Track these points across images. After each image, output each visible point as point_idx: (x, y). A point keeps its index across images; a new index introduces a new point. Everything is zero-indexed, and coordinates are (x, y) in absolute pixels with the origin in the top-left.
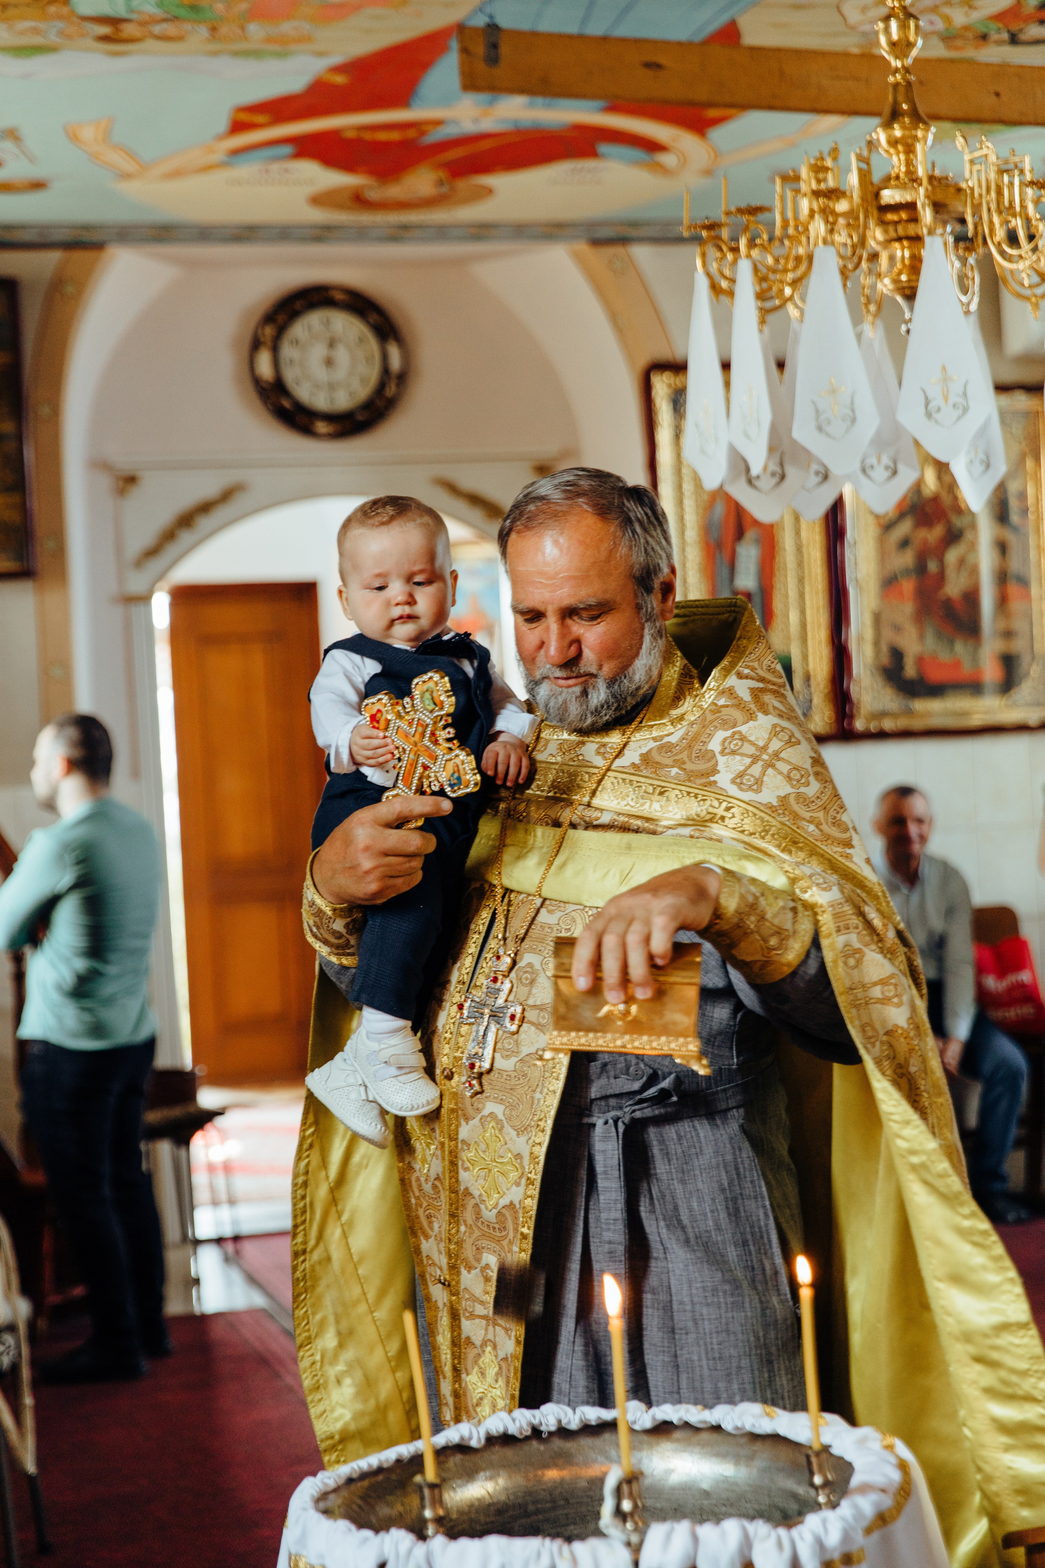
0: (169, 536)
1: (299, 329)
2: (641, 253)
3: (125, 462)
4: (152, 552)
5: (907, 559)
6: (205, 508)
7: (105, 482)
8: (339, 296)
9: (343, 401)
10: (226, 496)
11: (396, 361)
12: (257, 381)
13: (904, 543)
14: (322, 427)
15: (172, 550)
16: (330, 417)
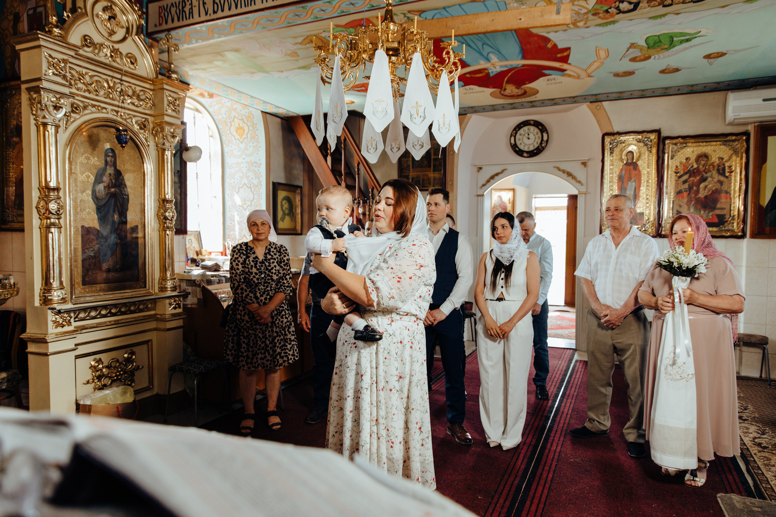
0: (488, 181)
1: (521, 131)
2: (605, 104)
3: (479, 164)
4: (484, 185)
5: (686, 186)
6: (497, 174)
7: (475, 169)
8: (532, 122)
9: (532, 148)
10: (503, 171)
11: (545, 138)
12: (511, 144)
13: (685, 182)
14: (525, 155)
15: (489, 184)
16: (527, 152)
